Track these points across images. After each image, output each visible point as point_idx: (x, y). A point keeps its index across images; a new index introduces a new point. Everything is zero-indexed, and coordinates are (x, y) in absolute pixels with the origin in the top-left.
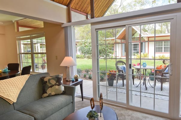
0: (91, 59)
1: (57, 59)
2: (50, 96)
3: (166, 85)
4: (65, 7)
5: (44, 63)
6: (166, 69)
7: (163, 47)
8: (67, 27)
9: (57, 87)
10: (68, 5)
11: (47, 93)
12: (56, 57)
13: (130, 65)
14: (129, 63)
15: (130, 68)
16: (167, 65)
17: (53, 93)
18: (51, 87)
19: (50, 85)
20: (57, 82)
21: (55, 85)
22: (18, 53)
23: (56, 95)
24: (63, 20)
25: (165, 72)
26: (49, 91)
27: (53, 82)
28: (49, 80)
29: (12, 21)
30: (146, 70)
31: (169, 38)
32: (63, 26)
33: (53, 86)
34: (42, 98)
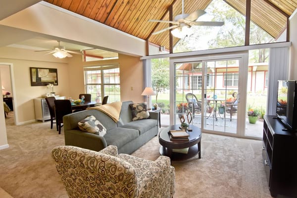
0: (169, 90)
1: (132, 90)
2: (139, 119)
3: (235, 117)
4: (144, 41)
5: (98, 97)
6: (235, 101)
7: (233, 80)
8: (146, 60)
9: (144, 112)
10: (146, 39)
11: (136, 117)
12: (132, 88)
13: (205, 95)
14: (205, 93)
15: (205, 97)
16: (236, 98)
17: (142, 117)
18: (140, 112)
19: (138, 111)
20: (144, 108)
21: (143, 110)
22: (85, 84)
23: (143, 119)
24: (142, 53)
25: (234, 104)
26: (138, 116)
27: (141, 108)
28: (137, 106)
29: (80, 50)
30: (216, 101)
31: (237, 70)
32: (142, 58)
33: (141, 111)
34: (132, 121)
